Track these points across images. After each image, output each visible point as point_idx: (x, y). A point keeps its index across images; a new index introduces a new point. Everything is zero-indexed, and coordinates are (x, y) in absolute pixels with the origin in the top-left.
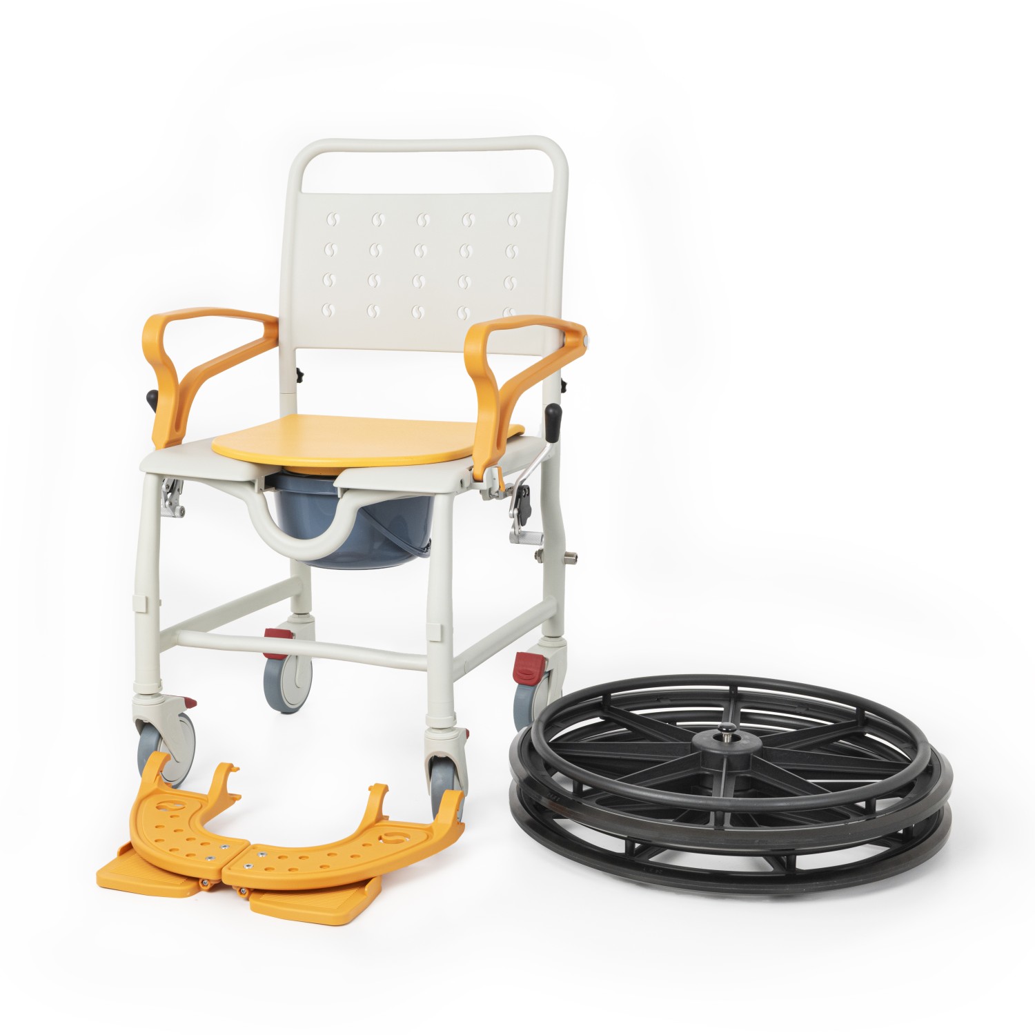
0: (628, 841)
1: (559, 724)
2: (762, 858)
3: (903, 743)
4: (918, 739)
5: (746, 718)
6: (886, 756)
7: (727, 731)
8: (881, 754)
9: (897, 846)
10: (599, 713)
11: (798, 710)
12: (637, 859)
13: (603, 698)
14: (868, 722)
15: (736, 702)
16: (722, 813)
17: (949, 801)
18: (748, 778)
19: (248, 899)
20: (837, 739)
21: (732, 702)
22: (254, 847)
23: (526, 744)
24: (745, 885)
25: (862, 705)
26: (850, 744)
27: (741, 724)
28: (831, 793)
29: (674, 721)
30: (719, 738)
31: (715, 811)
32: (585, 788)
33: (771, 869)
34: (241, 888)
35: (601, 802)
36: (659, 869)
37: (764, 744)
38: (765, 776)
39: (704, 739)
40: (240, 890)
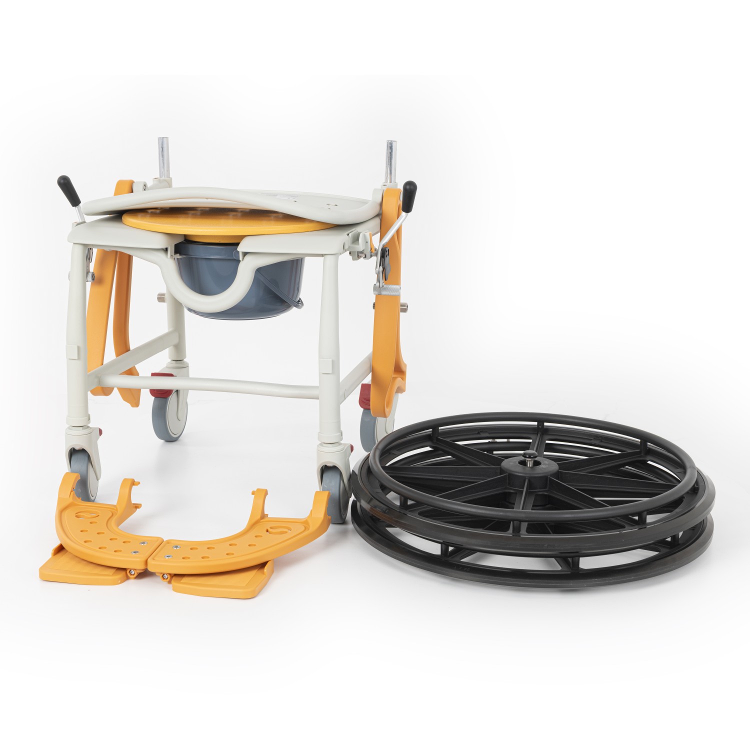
0: (444, 545)
1: (395, 452)
2: (553, 559)
3: (678, 468)
4: (688, 464)
5: (550, 448)
6: (663, 479)
7: (530, 457)
8: (659, 477)
9: (664, 550)
10: (429, 443)
11: (593, 442)
12: (451, 559)
13: (432, 431)
14: (650, 452)
15: (542, 434)
16: (518, 522)
17: (712, 513)
18: (546, 495)
19: (170, 582)
20: (624, 465)
21: (539, 435)
22: (168, 542)
23: (366, 467)
24: (536, 581)
25: (646, 438)
26: (634, 469)
27: (545, 453)
28: (610, 507)
29: (491, 450)
30: (523, 463)
31: (513, 520)
32: (410, 502)
33: (560, 568)
34: (164, 574)
35: (422, 514)
36: (467, 567)
37: (560, 468)
38: (559, 494)
39: (511, 463)
40: (163, 576)
